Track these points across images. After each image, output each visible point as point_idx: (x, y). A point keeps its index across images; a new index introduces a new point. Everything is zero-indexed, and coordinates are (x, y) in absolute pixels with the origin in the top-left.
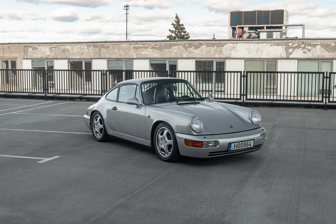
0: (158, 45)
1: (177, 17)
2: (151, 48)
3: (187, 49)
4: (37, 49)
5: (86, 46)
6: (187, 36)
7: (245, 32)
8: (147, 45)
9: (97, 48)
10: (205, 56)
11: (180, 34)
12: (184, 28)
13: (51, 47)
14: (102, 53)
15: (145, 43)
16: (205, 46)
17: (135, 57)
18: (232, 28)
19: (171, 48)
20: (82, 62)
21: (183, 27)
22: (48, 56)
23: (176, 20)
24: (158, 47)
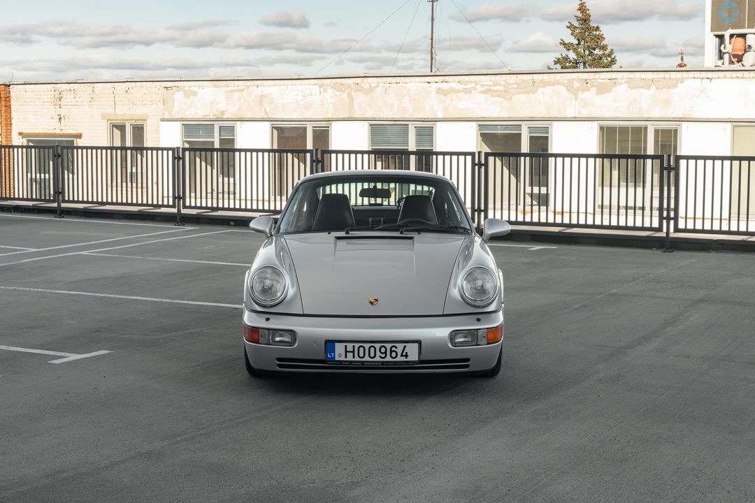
0: (499, 84)
1: (582, 8)
2: (482, 92)
3: (576, 95)
4: (195, 94)
5: (317, 87)
6: (609, 59)
7: (750, 46)
8: (473, 85)
9: (344, 91)
10: (624, 113)
11: (591, 54)
12: (601, 38)
13: (230, 89)
14: (355, 105)
15: (467, 78)
16: (625, 86)
17: (440, 115)
18: (717, 36)
19: (533, 93)
20: (305, 129)
21: (598, 33)
22: (223, 112)
23: (580, 15)
24: (502, 88)
